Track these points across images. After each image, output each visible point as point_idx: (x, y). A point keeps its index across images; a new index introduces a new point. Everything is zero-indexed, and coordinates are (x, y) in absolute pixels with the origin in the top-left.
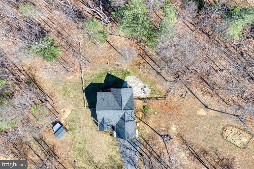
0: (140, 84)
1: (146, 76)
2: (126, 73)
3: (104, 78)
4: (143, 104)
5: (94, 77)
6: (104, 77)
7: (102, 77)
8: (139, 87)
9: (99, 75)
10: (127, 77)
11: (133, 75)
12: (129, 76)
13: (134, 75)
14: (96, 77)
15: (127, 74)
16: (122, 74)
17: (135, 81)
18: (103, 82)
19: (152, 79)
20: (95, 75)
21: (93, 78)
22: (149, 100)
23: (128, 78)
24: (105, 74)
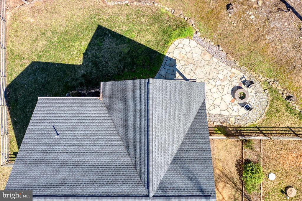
0: (225, 72)
1: (253, 38)
2: (170, 27)
3: (84, 45)
4: (239, 153)
5: (45, 42)
6: (83, 42)
7: (75, 40)
8: (223, 84)
9: (67, 33)
10: (176, 42)
11: (199, 34)
12: (185, 37)
13: (204, 36)
14: (53, 39)
15: (176, 32)
16: (154, 29)
17: (207, 57)
18: (79, 61)
19: (277, 53)
20: (49, 34)
21: (42, 43)
22: (262, 138)
23: (181, 46)
24: (88, 28)
